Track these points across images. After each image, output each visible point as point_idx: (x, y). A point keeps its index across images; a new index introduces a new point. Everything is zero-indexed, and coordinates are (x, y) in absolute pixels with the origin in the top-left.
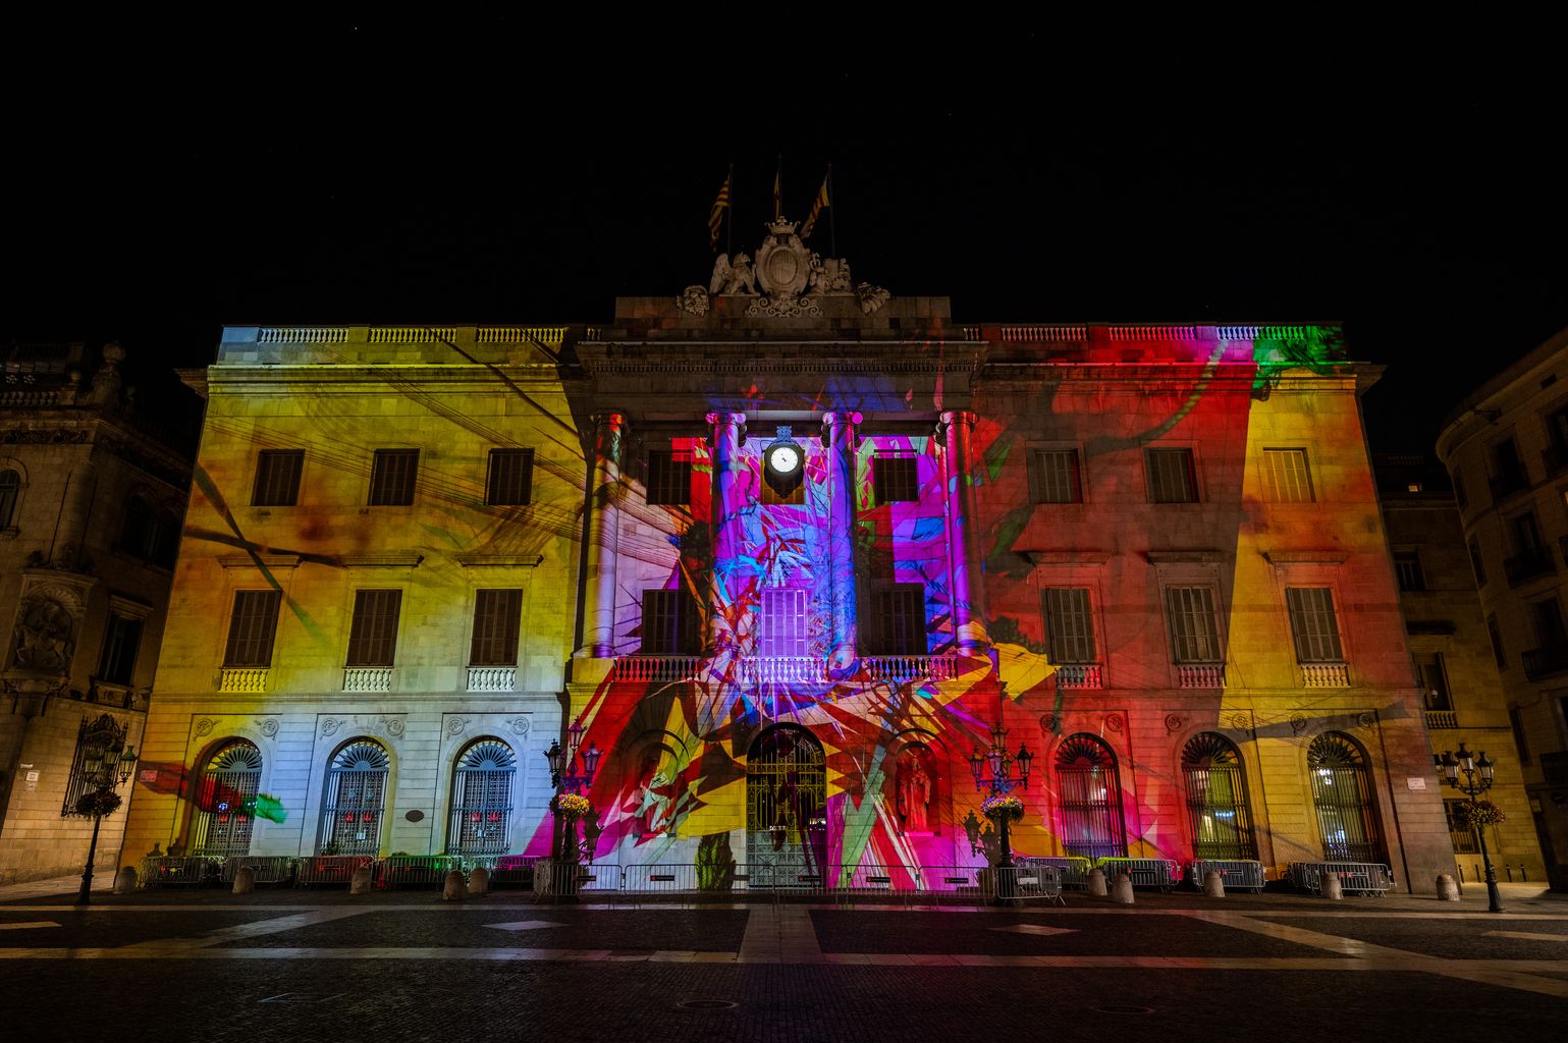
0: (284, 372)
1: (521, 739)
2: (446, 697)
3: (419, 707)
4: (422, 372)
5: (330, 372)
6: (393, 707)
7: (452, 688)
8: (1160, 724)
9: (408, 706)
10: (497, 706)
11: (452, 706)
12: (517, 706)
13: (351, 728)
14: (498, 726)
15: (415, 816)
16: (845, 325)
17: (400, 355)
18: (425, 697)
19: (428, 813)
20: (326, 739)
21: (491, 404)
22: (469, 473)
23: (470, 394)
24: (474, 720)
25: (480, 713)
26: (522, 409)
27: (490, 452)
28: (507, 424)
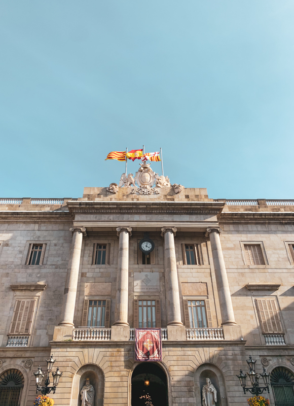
1: (28, 370)
10: (19, 354)
12: (28, 354)
14: (18, 364)
16: (169, 197)
17: (0, 209)
21: (32, 226)
22: (21, 252)
23: (24, 222)
24: (8, 361)
25: (11, 358)
26: (44, 228)
27: (30, 244)
28: (38, 233)
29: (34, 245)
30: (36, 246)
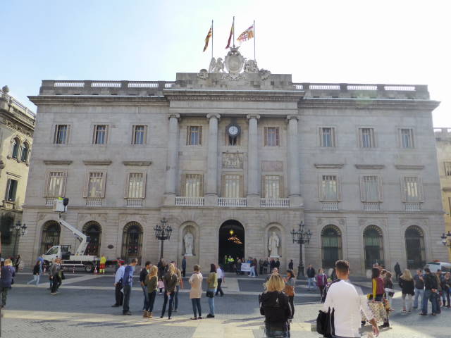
0: (63, 98)
1: (145, 223)
2: (120, 209)
3: (111, 212)
4: (110, 98)
5: (79, 98)
6: (102, 211)
7: (121, 206)
8: (357, 222)
9: (108, 211)
10: (137, 212)
11: (122, 211)
12: (143, 212)
13: (89, 218)
14: (137, 219)
15: (111, 247)
16: (255, 84)
17: (102, 92)
18: (113, 209)
19: (115, 246)
20: (81, 222)
21: (133, 109)
22: (126, 133)
23: (126, 106)
24: (129, 216)
25: (131, 214)
26: (144, 111)
27: (133, 126)
28: (139, 116)
29: (137, 126)
30: (138, 127)
